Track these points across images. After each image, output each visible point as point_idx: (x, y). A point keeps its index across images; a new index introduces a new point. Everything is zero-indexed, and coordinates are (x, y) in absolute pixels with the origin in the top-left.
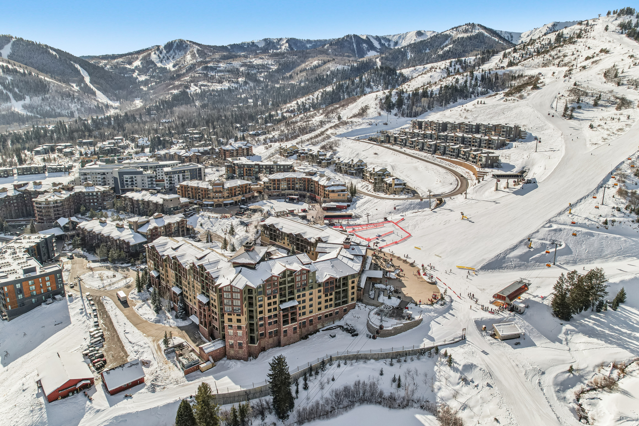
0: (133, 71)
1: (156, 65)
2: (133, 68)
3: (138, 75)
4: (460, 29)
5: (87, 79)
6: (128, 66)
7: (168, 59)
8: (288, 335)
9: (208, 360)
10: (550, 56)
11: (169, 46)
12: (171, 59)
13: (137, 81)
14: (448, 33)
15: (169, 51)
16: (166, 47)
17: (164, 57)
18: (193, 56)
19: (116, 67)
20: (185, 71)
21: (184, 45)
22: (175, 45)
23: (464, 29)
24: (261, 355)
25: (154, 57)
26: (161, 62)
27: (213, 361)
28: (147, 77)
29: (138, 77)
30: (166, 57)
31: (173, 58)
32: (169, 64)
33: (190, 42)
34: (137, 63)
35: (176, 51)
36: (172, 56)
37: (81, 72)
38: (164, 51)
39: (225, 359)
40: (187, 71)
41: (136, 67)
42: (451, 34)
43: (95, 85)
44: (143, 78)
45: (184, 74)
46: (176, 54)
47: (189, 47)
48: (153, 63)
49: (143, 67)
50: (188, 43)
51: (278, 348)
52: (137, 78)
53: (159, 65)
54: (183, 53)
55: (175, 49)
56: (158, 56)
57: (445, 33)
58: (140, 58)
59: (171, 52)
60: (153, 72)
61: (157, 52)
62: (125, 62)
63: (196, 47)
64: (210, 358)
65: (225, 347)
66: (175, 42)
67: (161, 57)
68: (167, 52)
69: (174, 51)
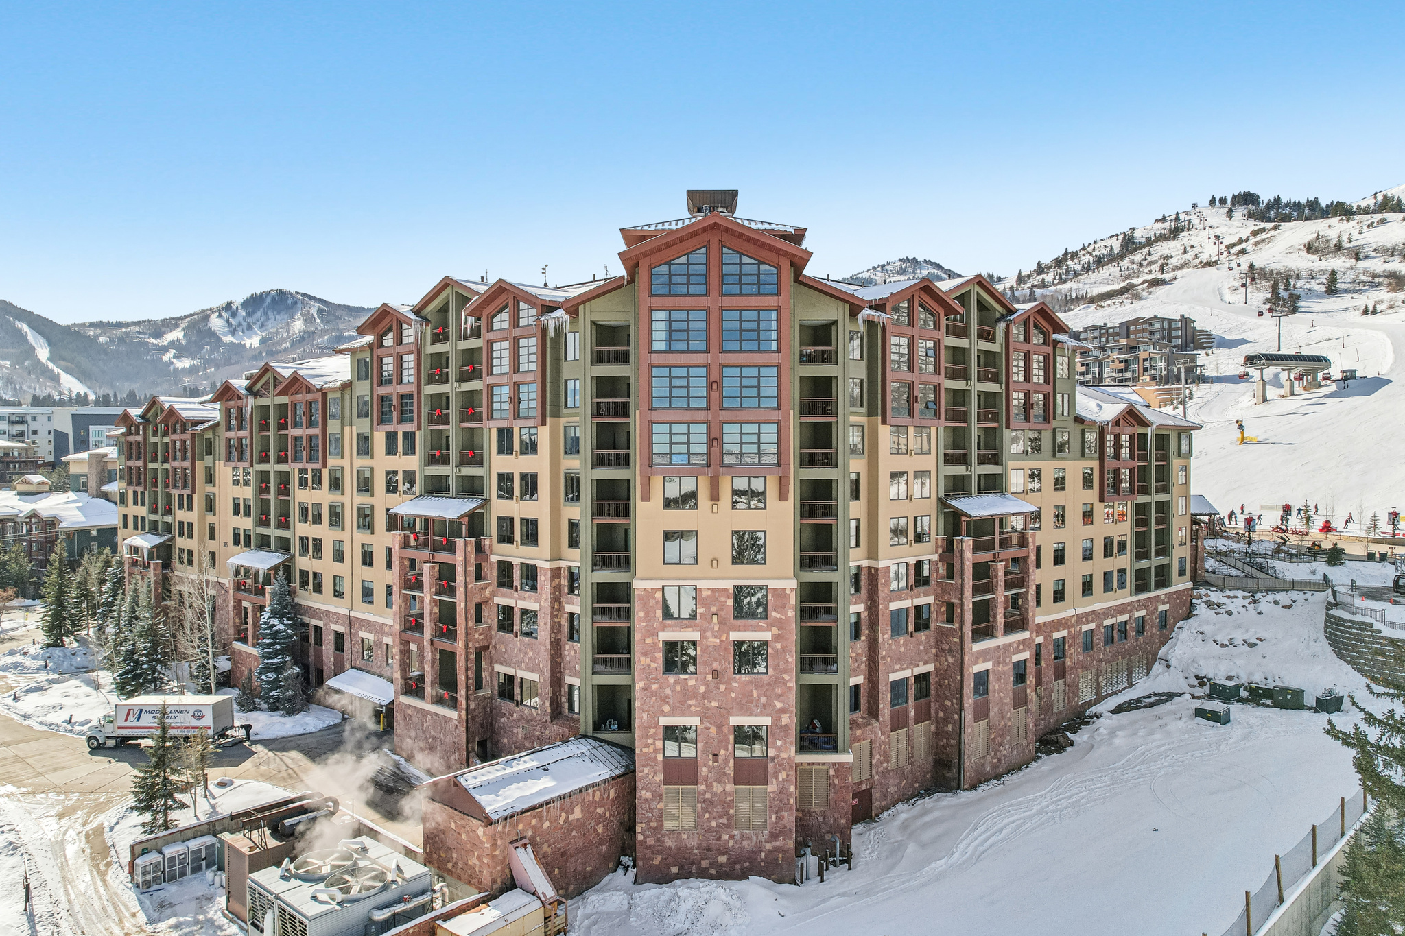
0: (165, 349)
1: (219, 339)
2: (166, 343)
3: (175, 357)
4: (890, 268)
5: (43, 353)
6: (152, 341)
7: (249, 327)
8: (994, 711)
9: (510, 884)
10: (1132, 262)
11: (254, 302)
12: (255, 328)
13: (172, 368)
14: (866, 275)
15: (254, 312)
16: (246, 304)
17: (240, 324)
18: (309, 319)
19: (122, 340)
20: (288, 344)
21: (289, 302)
22: (269, 300)
23: (898, 268)
24: (863, 840)
25: (216, 323)
26: (233, 333)
27: (546, 889)
28: (197, 362)
29: (175, 361)
30: (245, 324)
31: (263, 326)
32: (250, 338)
33: (303, 295)
34: (177, 335)
35: (270, 313)
36: (259, 323)
37: (30, 338)
38: (242, 313)
39: (622, 878)
40: (293, 344)
41: (172, 342)
42: (873, 277)
43: (62, 363)
44: (186, 363)
45: (286, 350)
46: (268, 319)
47: (299, 305)
48: (213, 334)
49: (189, 342)
50: (299, 296)
51: (943, 802)
52: (172, 363)
53: (227, 339)
54: (286, 316)
55: (268, 308)
56: (228, 321)
57: (860, 276)
58: (183, 326)
59: (259, 314)
60: (212, 352)
61: (224, 314)
62: (145, 334)
63: (317, 305)
64: (527, 865)
65: (627, 780)
66: (268, 293)
67: (234, 322)
68: (248, 315)
69: (265, 313)
